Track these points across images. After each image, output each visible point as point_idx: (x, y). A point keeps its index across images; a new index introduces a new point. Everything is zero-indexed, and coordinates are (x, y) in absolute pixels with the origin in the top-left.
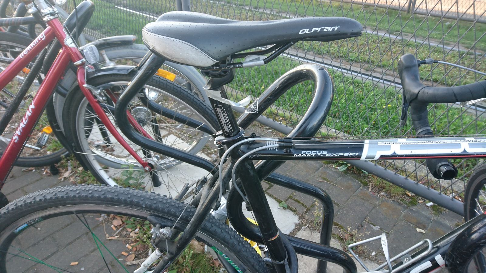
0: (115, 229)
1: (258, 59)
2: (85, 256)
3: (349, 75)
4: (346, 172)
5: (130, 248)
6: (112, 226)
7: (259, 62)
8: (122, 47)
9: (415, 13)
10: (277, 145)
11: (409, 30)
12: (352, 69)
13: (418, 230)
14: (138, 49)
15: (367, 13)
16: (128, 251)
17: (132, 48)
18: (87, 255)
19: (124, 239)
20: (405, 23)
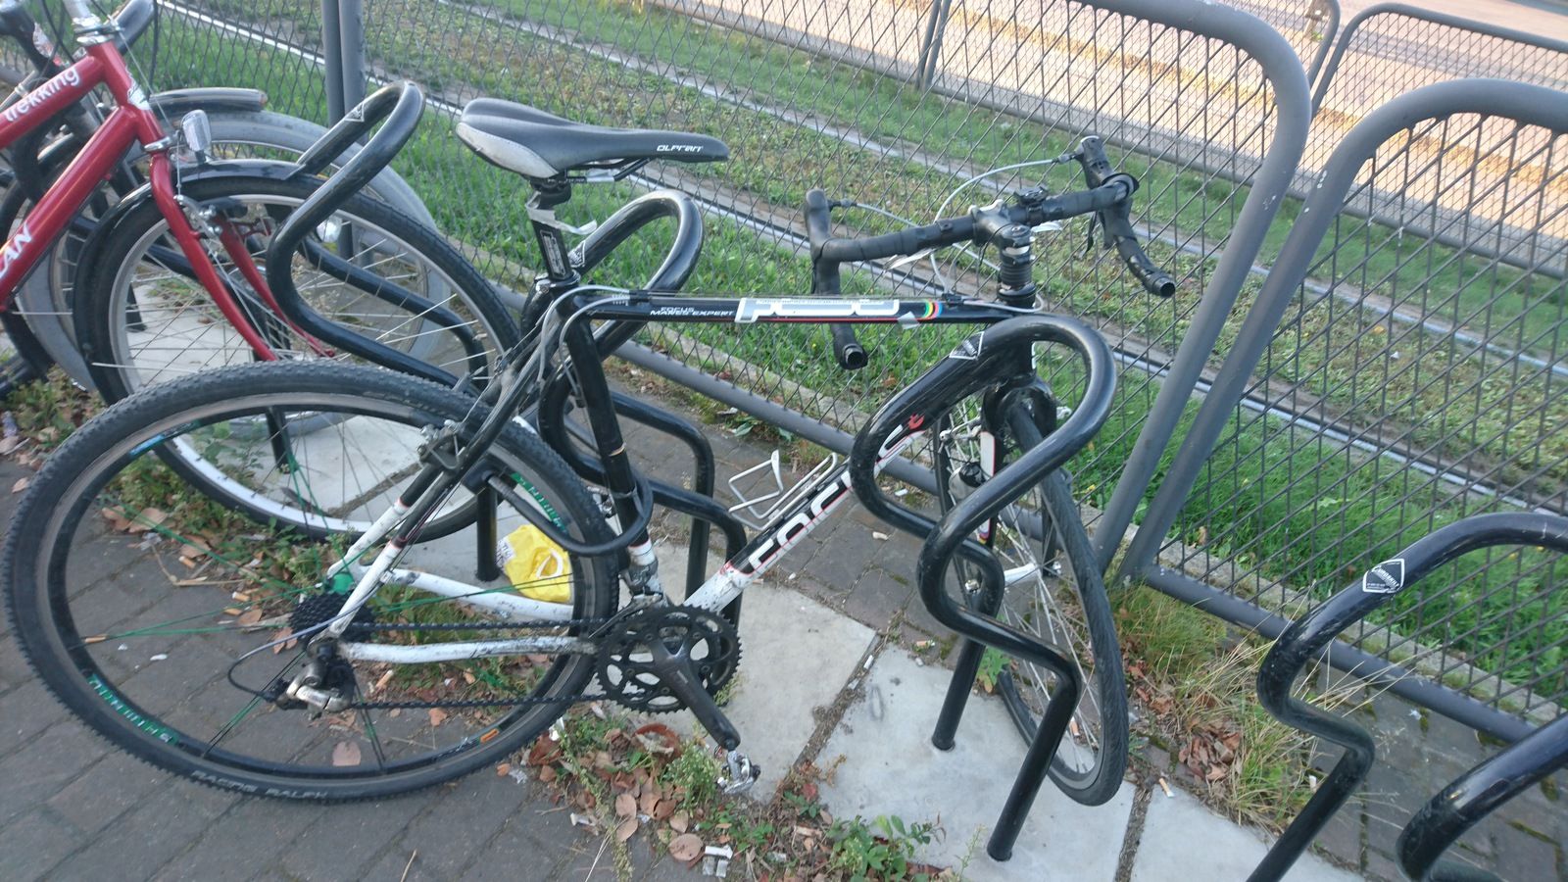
0: (191, 564)
1: (606, 175)
2: (121, 623)
3: (768, 236)
4: (748, 438)
5: (245, 598)
6: (182, 559)
7: (606, 179)
8: (230, 116)
9: (935, 92)
10: (628, 297)
11: (916, 136)
12: (774, 223)
13: (876, 535)
14: (269, 122)
15: (820, 76)
16: (241, 605)
17: (253, 120)
18: (126, 620)
19: (222, 583)
20: (908, 114)
